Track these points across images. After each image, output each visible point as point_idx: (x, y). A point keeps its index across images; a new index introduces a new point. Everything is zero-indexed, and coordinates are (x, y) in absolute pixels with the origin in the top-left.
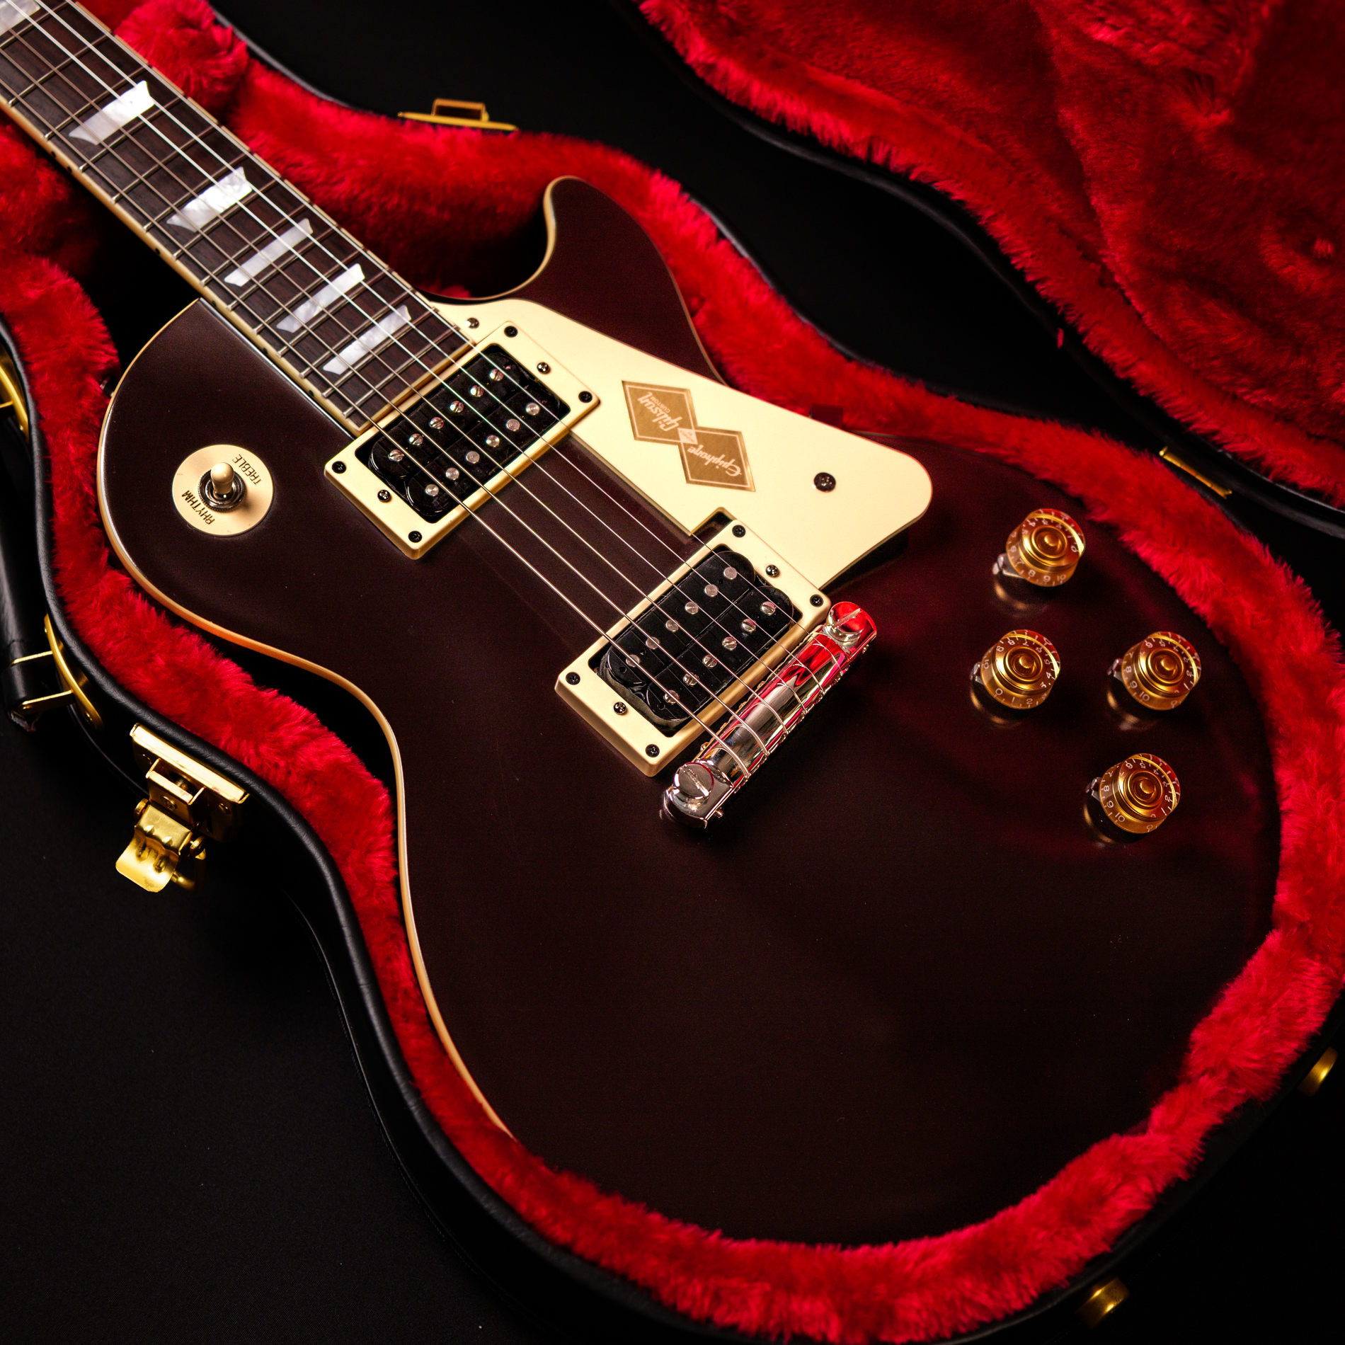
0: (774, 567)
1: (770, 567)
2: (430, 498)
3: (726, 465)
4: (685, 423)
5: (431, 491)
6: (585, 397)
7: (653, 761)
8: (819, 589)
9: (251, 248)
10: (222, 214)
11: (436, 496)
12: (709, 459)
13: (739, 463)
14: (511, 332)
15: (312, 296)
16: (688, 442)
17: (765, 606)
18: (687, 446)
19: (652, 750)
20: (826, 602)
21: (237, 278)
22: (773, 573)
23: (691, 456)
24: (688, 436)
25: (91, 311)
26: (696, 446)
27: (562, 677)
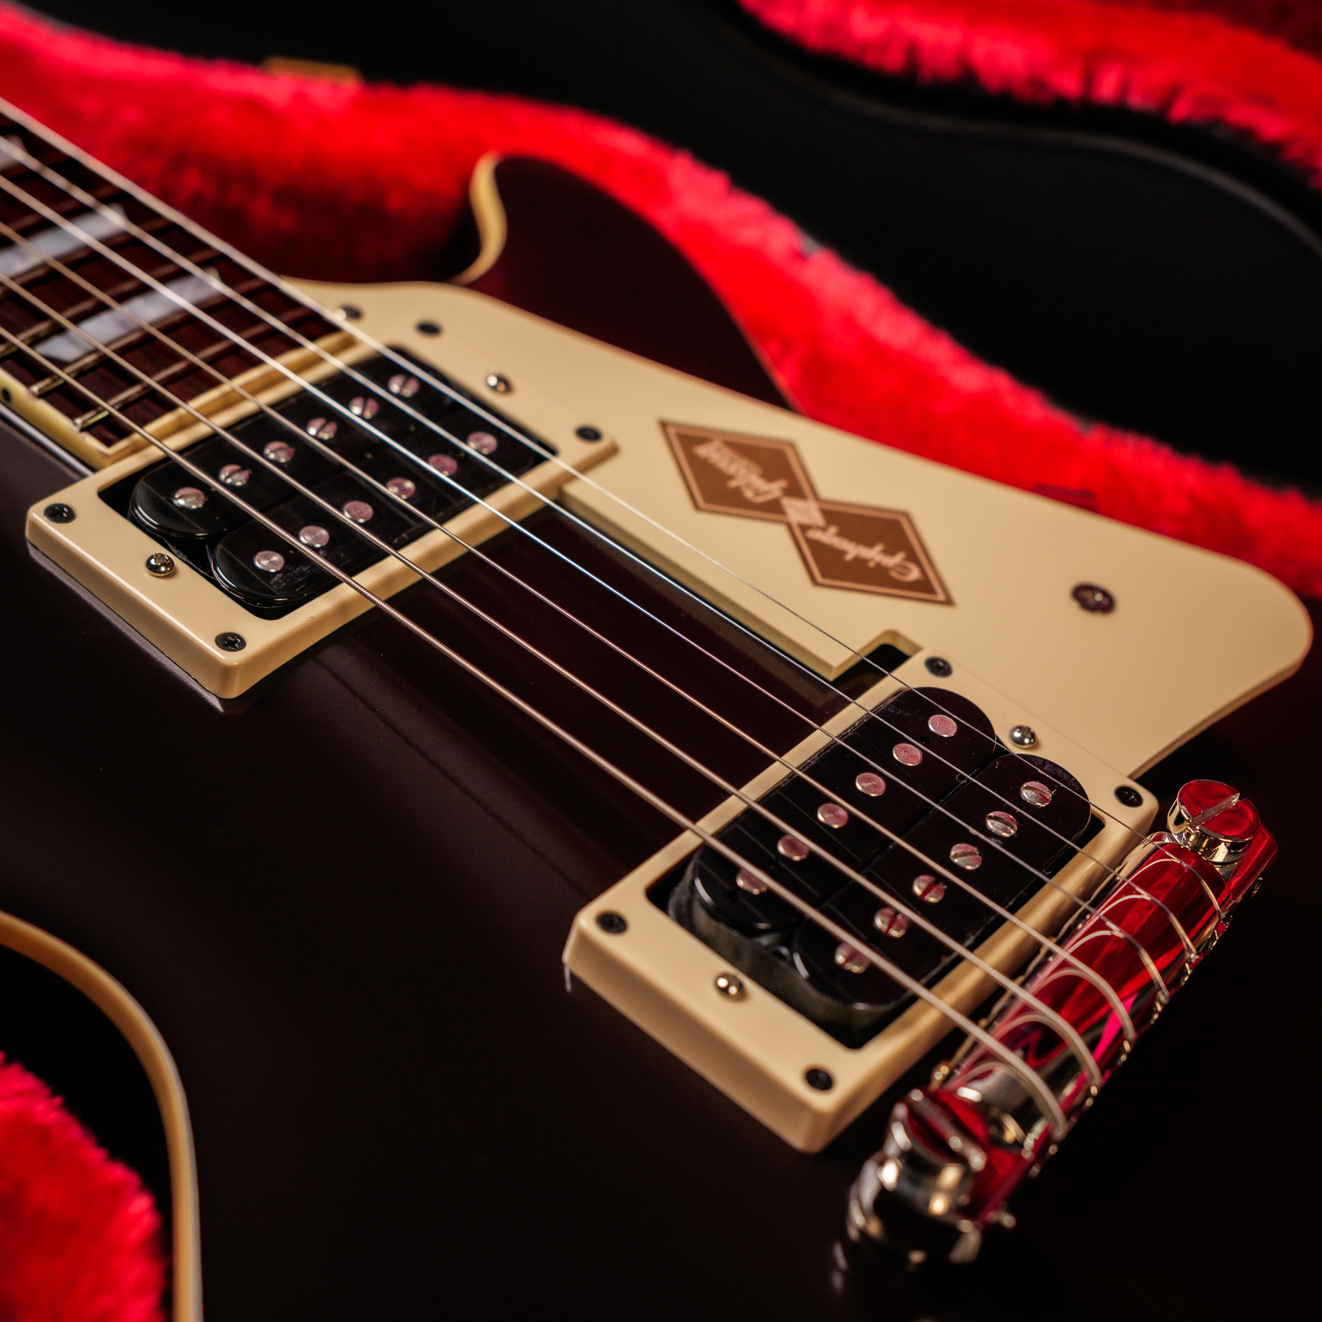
0: (1028, 730)
1: (1021, 728)
2: (265, 574)
3: (890, 561)
4: (795, 491)
5: (268, 562)
6: (588, 434)
7: (824, 1102)
8: (1130, 777)
11: (277, 572)
12: (853, 550)
13: (912, 557)
14: (429, 329)
15: (24, 240)
16: (805, 520)
17: (1027, 788)
18: (804, 528)
19: (819, 1079)
20: (1150, 802)
22: (1027, 741)
23: (816, 546)
24: (801, 511)
26: (824, 529)
27: (585, 921)
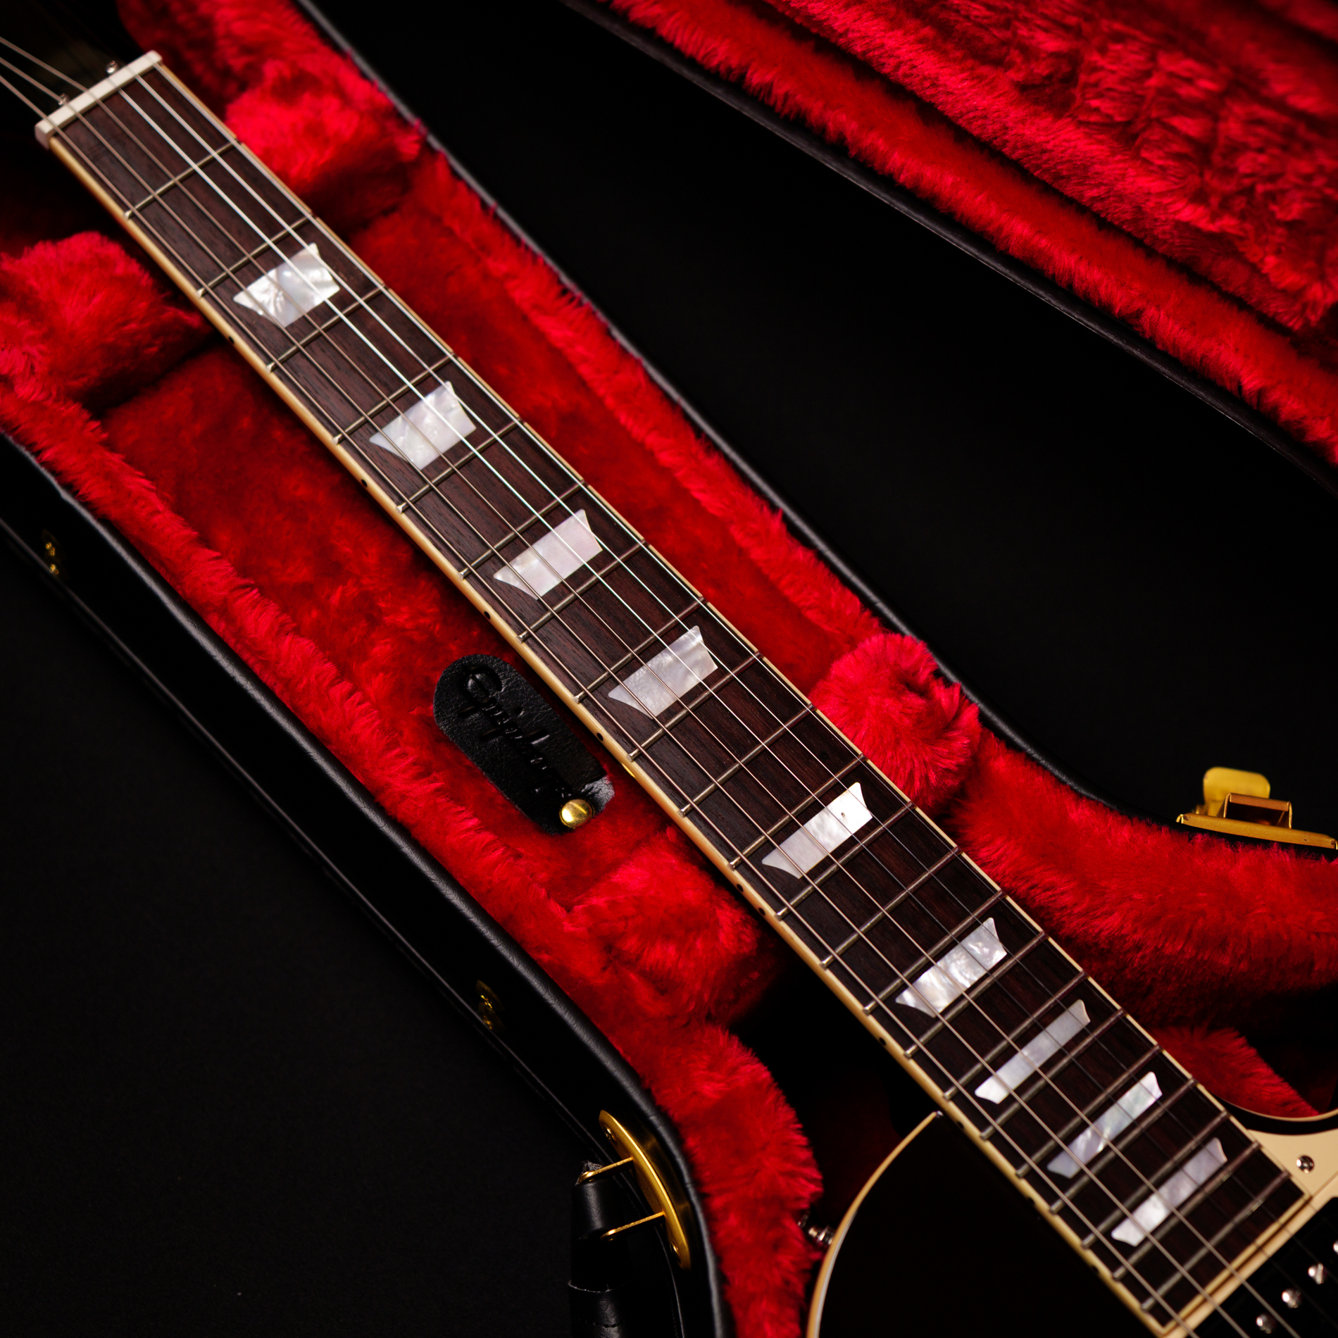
9: (1009, 1046)
10: (969, 991)
15: (1093, 1121)
21: (991, 1091)
25: (787, 1114)
